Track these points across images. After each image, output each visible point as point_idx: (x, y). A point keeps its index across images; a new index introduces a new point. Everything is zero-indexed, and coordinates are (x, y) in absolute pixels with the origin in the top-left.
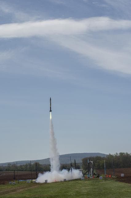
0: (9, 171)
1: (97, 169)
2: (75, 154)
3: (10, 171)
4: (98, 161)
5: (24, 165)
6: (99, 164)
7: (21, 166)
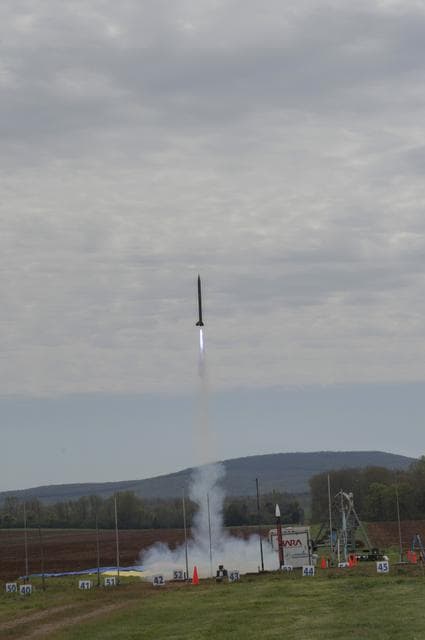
0: (8, 527)
1: (373, 520)
2: (281, 455)
3: (15, 527)
4: (374, 484)
5: (70, 503)
6: (380, 499)
7: (59, 507)
